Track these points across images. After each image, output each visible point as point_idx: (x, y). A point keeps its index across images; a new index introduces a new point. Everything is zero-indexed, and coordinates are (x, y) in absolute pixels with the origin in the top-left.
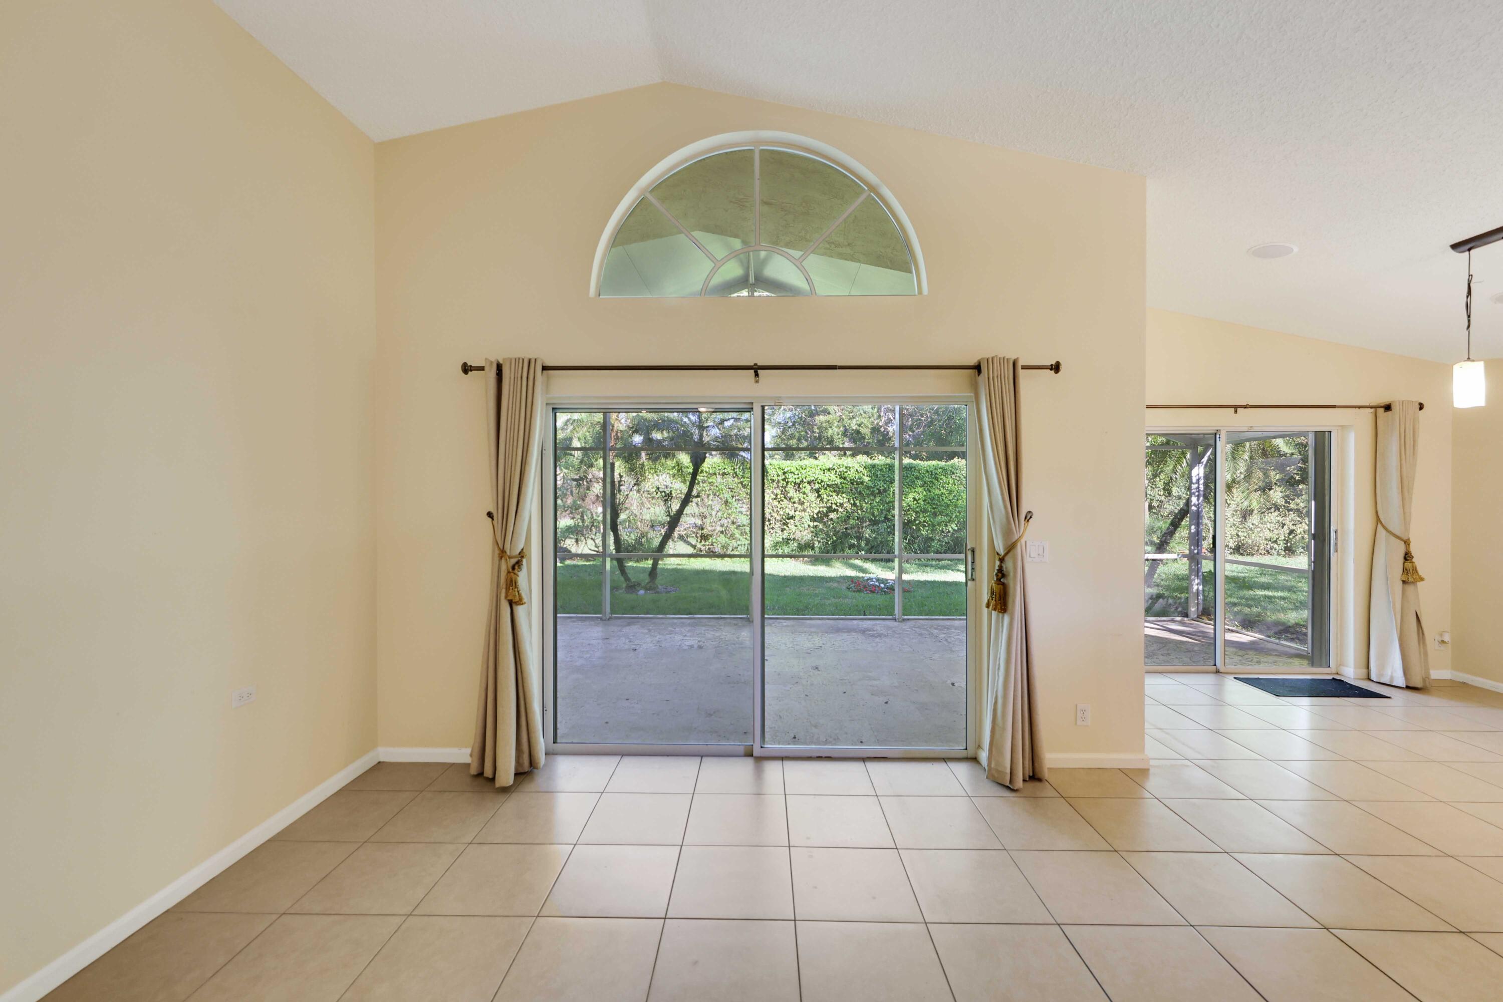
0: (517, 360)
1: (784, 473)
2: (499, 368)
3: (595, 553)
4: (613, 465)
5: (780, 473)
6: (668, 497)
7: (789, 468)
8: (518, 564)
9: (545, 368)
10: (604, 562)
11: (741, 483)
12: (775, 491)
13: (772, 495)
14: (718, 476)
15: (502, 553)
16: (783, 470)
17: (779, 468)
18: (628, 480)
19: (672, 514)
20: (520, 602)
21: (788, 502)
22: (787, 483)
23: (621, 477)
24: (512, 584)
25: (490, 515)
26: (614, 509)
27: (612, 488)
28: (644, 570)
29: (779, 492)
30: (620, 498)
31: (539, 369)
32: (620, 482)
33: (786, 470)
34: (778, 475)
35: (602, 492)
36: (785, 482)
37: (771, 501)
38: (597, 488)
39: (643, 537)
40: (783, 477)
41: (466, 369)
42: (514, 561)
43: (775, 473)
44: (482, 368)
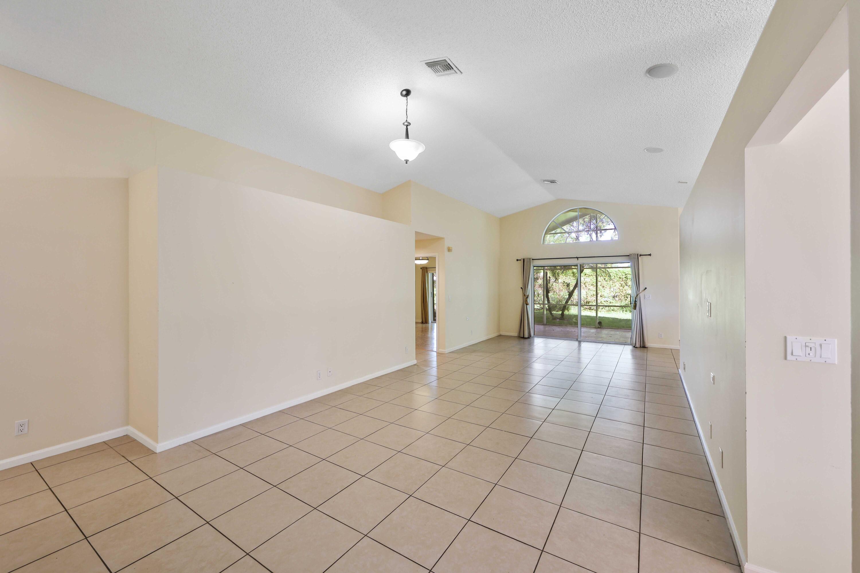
0: (527, 258)
1: (626, 275)
2: (524, 259)
3: (539, 308)
4: (547, 273)
5: (624, 274)
6: (568, 285)
7: (627, 273)
8: (527, 297)
9: (533, 259)
10: (544, 311)
11: (605, 279)
12: (621, 283)
13: (620, 284)
14: (593, 276)
15: (525, 295)
16: (625, 273)
17: (623, 272)
18: (553, 279)
19: (570, 291)
20: (528, 304)
21: (628, 288)
22: (627, 279)
23: (550, 278)
24: (526, 301)
25: (521, 288)
26: (547, 291)
27: (546, 281)
28: (559, 314)
29: (623, 283)
30: (550, 285)
31: (531, 259)
32: (549, 280)
33: (626, 273)
34: (623, 276)
35: (542, 283)
36: (626, 279)
37: (619, 287)
38: (540, 281)
39: (560, 302)
40: (625, 276)
41: (517, 260)
42: (526, 297)
43: (621, 275)
44: (520, 260)
